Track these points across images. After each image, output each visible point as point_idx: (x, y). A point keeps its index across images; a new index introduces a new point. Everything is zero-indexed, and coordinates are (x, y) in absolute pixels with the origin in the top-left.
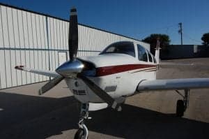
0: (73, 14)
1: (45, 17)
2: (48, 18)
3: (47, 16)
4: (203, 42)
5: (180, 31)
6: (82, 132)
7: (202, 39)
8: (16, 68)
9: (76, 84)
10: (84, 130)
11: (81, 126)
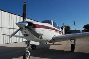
0: (25, 4)
1: (17, 16)
2: (19, 16)
3: (18, 15)
4: (84, 29)
5: (74, 24)
6: (27, 54)
7: (84, 27)
8: (3, 34)
9: (25, 32)
10: (28, 53)
11: (27, 51)
